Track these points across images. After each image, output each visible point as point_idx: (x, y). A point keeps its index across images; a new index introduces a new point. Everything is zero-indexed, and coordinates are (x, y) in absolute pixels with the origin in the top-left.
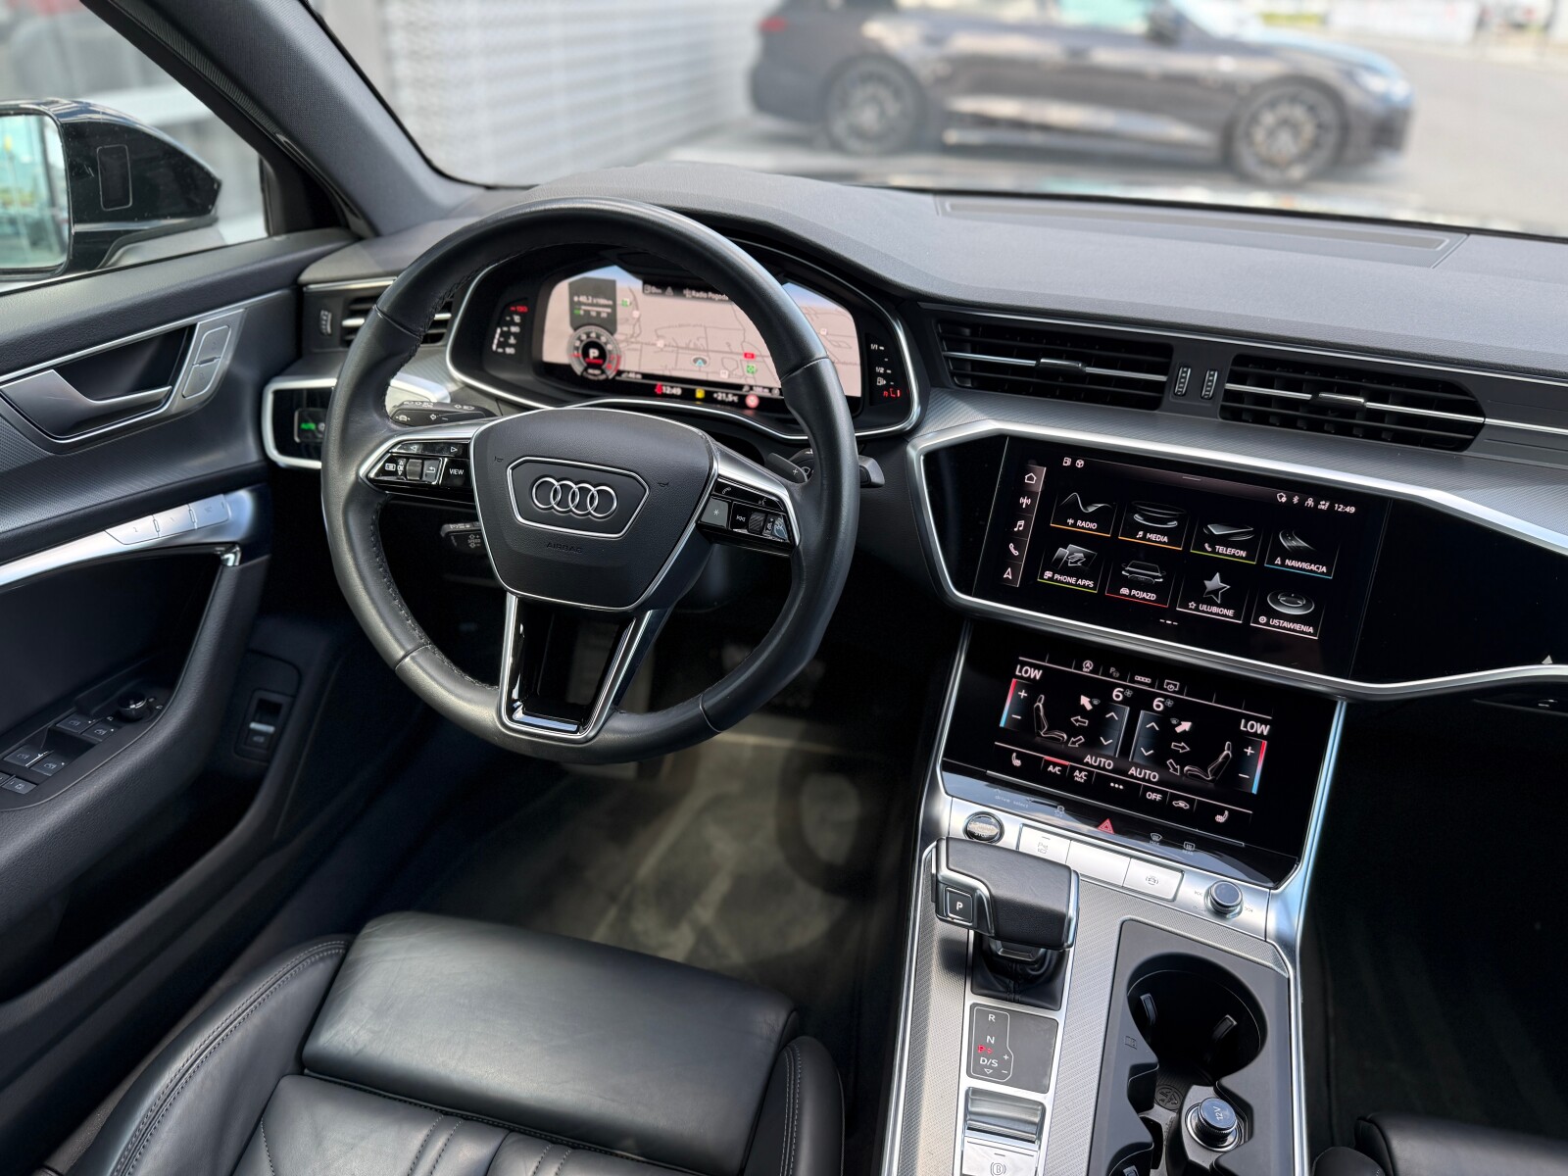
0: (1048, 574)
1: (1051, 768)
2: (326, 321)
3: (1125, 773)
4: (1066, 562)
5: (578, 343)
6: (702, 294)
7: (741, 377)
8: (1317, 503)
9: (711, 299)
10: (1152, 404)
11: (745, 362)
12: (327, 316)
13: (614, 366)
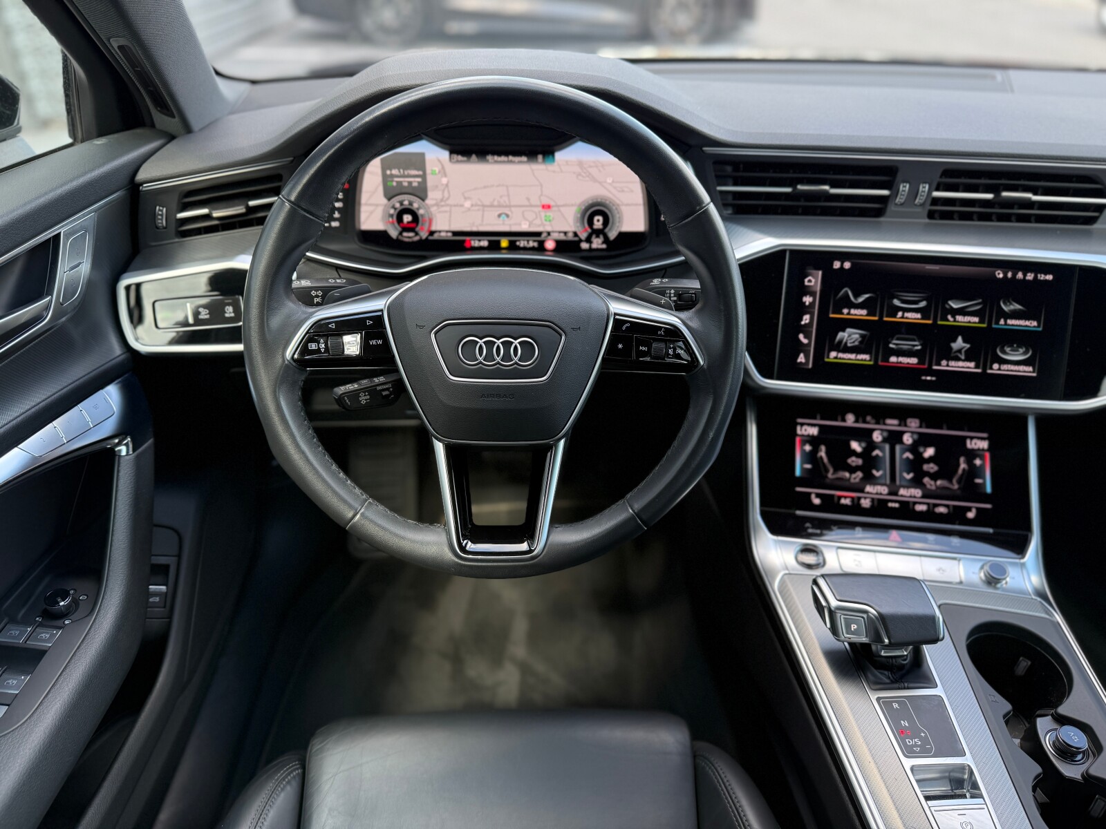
0: (833, 354)
1: (843, 501)
2: (162, 215)
3: (896, 494)
4: (846, 343)
5: (392, 211)
6: (503, 158)
7: (539, 226)
8: (1025, 275)
9: (511, 162)
10: (879, 213)
11: (543, 213)
12: (162, 211)
13: (426, 227)
